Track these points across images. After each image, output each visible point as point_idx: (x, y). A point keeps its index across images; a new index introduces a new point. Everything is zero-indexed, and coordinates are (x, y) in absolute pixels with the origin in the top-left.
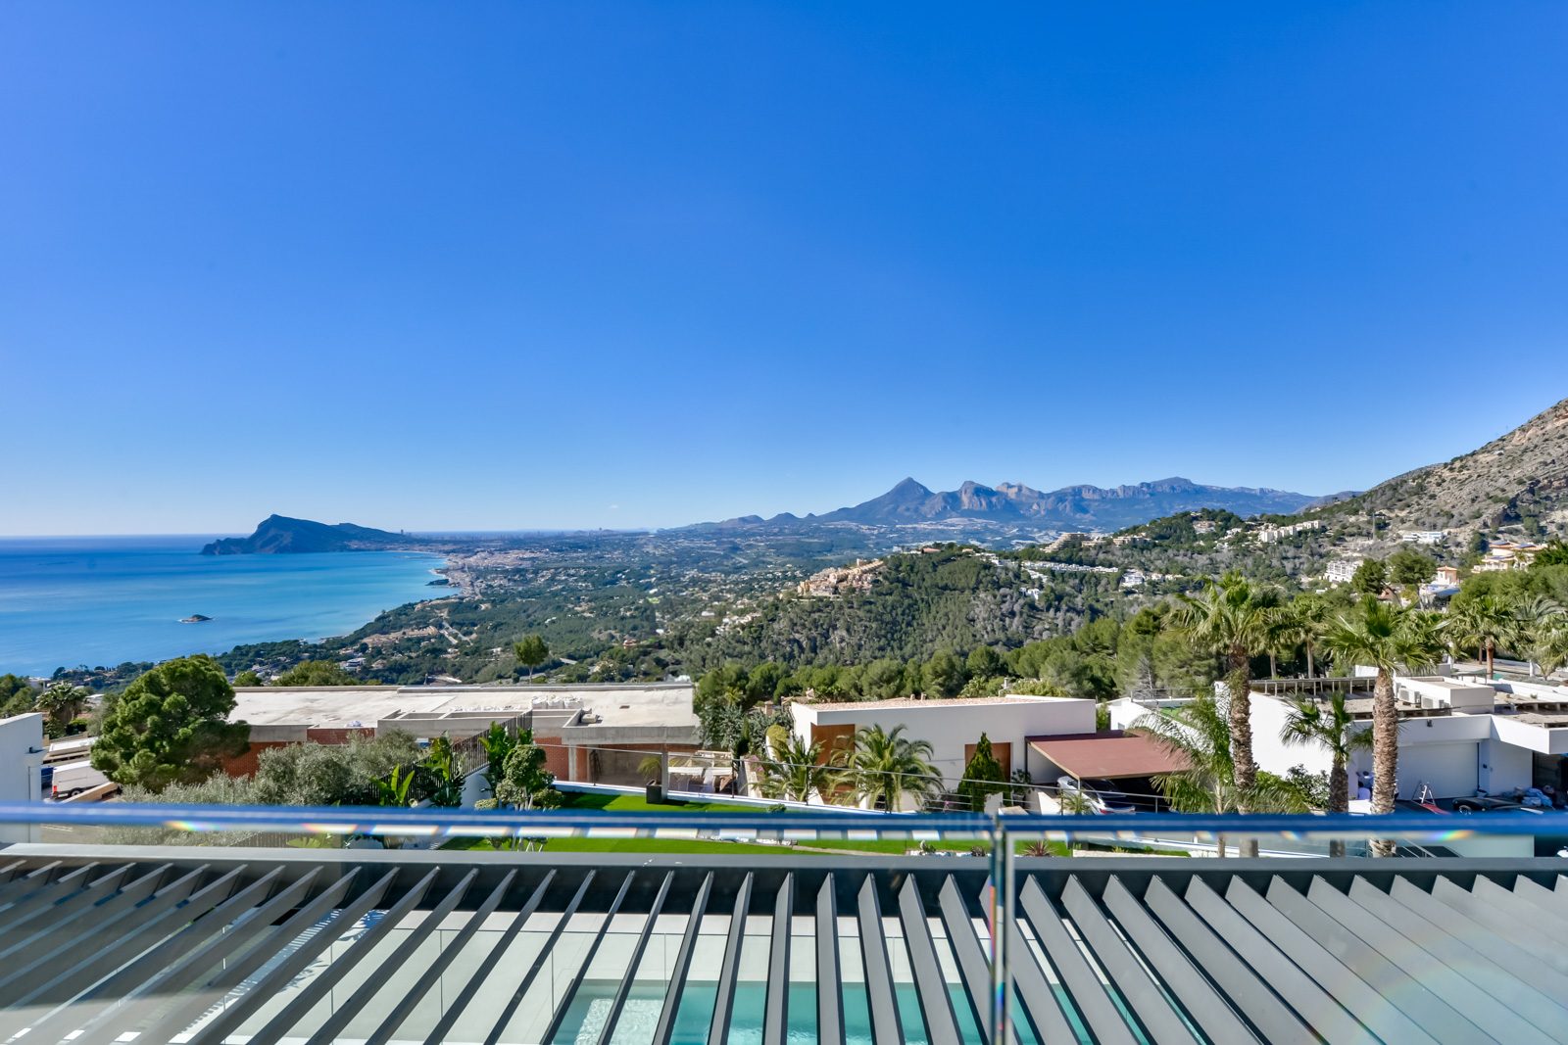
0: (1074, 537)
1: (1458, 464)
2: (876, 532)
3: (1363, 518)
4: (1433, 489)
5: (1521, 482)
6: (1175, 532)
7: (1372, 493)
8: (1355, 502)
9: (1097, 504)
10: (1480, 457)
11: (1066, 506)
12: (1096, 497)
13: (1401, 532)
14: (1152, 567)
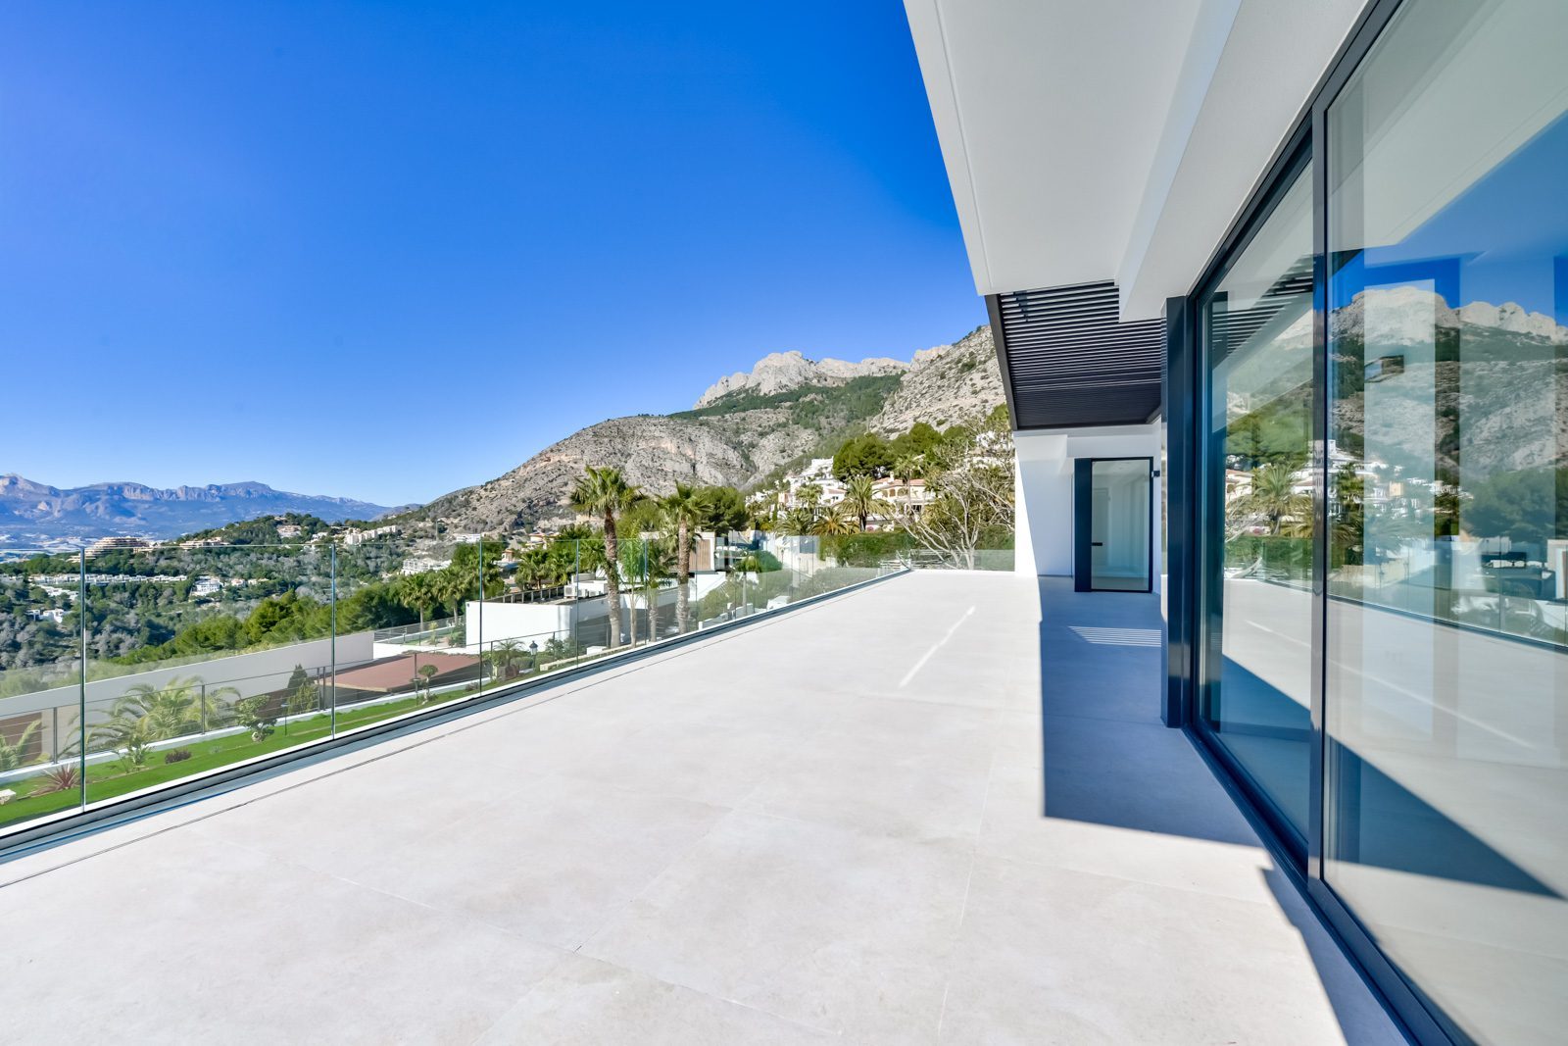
0: (119, 542)
1: (489, 486)
3: (429, 524)
4: (475, 503)
5: (524, 501)
6: (257, 536)
7: (434, 505)
8: (422, 513)
9: (147, 506)
10: (502, 482)
11: (97, 508)
12: (146, 497)
13: (455, 535)
14: (232, 572)
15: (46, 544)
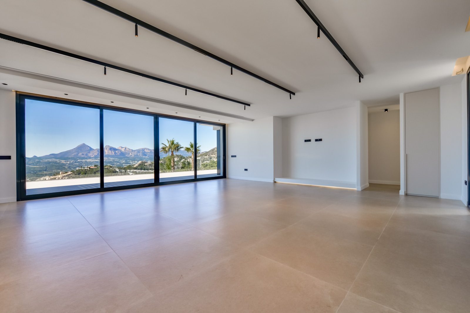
0: (142, 162)
2: (68, 163)
9: (149, 153)
11: (140, 154)
12: (149, 151)
15: (131, 163)
